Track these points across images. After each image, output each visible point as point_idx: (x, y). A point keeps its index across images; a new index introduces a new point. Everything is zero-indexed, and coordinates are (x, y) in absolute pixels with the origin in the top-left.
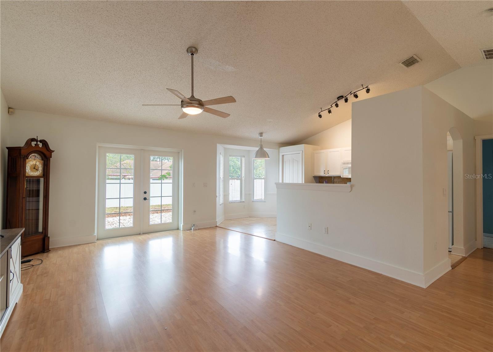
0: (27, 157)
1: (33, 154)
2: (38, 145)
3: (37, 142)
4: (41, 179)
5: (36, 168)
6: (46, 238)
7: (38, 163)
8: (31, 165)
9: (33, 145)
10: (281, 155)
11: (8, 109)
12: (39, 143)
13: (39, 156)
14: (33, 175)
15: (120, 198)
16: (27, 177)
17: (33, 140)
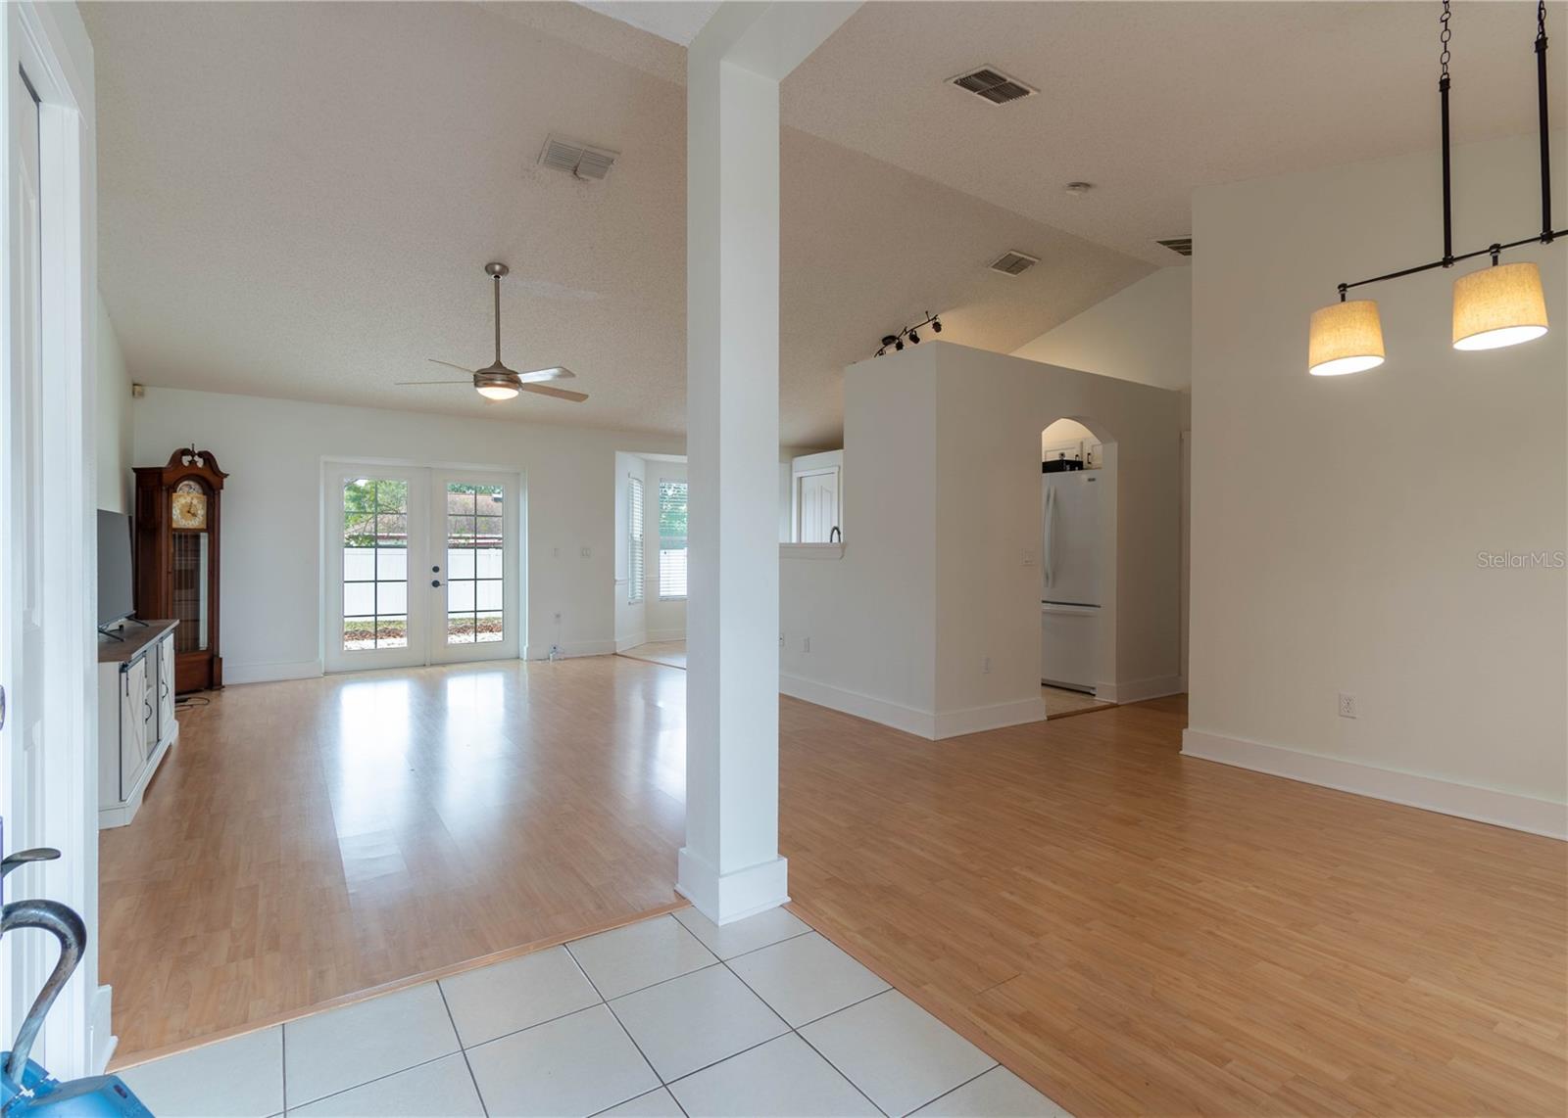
0: (173, 488)
1: (186, 482)
2: (196, 462)
3: (193, 456)
4: (202, 534)
5: (192, 511)
6: (215, 659)
7: (195, 502)
8: (183, 505)
9: (186, 464)
10: (796, 476)
11: (131, 386)
12: (196, 458)
13: (197, 487)
14: (187, 526)
15: (376, 581)
16: (175, 530)
17: (185, 452)
